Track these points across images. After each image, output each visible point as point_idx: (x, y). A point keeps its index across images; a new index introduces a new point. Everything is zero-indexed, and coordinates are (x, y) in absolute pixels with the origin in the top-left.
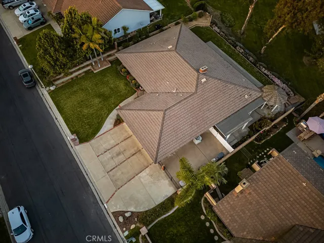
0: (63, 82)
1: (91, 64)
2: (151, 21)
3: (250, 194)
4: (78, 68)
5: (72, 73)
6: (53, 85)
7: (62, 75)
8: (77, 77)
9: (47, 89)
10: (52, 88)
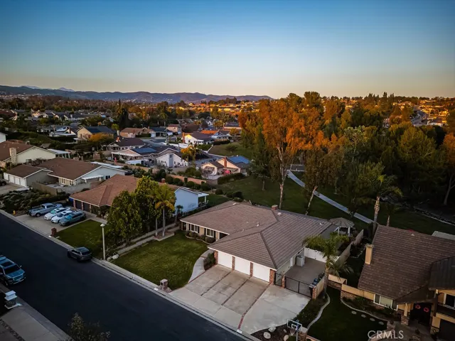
0: (126, 252)
1: (154, 235)
2: (199, 205)
3: (380, 260)
4: (140, 238)
5: (135, 243)
6: (117, 253)
7: (124, 245)
8: (140, 246)
9: (109, 258)
10: (115, 257)
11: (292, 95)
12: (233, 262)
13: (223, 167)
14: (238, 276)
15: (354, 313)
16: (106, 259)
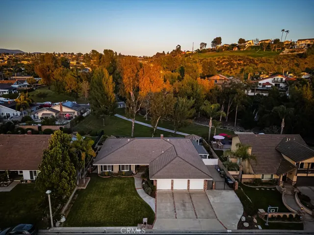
9: (58, 224)
10: (63, 220)
11: (93, 51)
12: (172, 184)
13: (59, 112)
14: (181, 193)
15: (258, 189)
16: (55, 226)
